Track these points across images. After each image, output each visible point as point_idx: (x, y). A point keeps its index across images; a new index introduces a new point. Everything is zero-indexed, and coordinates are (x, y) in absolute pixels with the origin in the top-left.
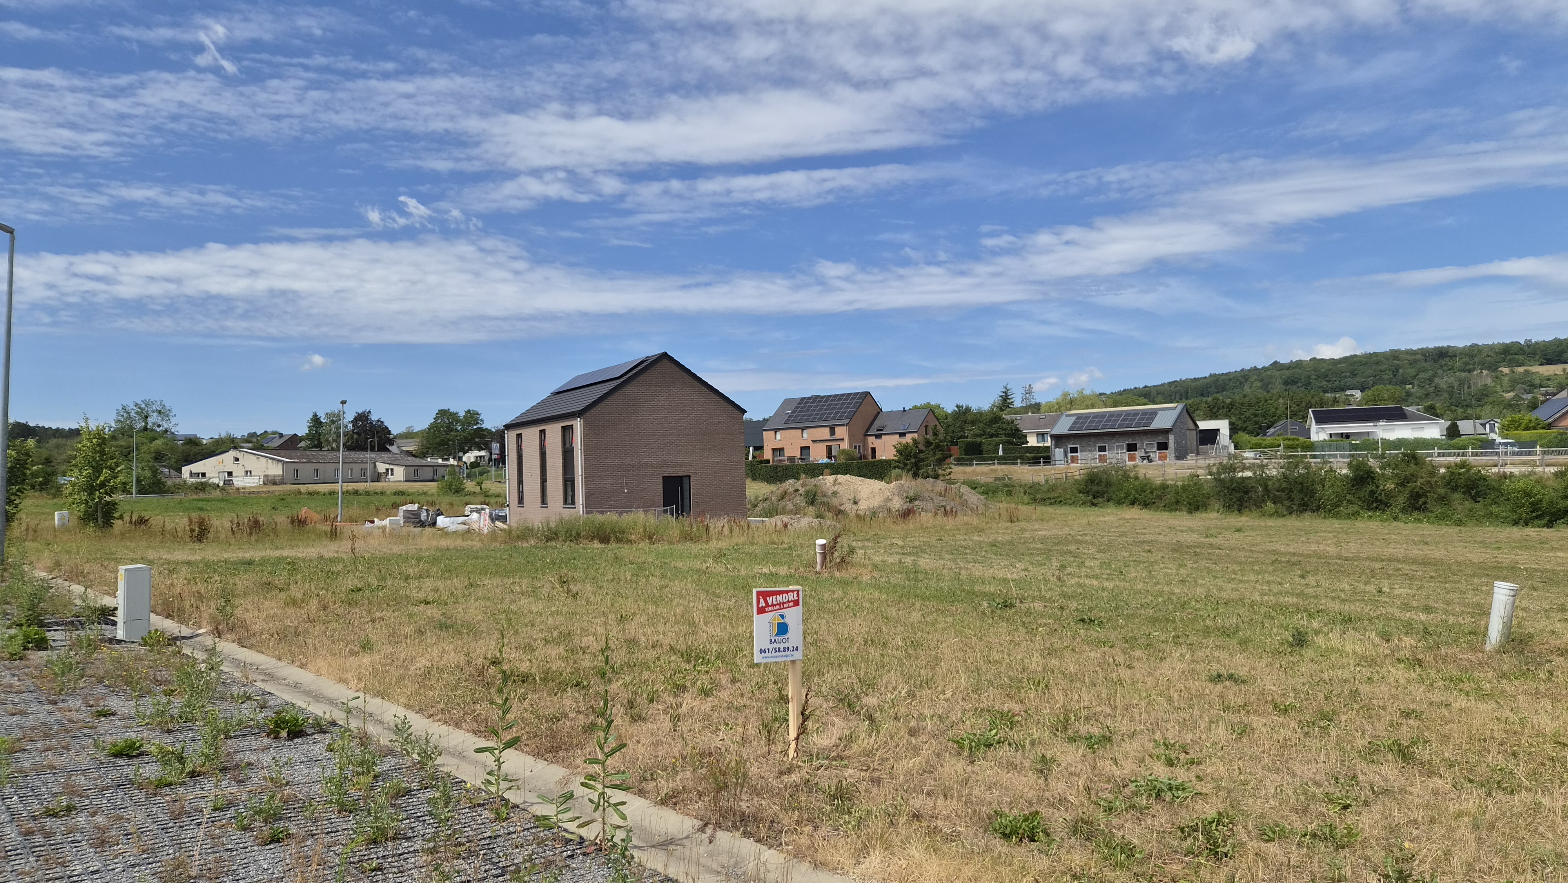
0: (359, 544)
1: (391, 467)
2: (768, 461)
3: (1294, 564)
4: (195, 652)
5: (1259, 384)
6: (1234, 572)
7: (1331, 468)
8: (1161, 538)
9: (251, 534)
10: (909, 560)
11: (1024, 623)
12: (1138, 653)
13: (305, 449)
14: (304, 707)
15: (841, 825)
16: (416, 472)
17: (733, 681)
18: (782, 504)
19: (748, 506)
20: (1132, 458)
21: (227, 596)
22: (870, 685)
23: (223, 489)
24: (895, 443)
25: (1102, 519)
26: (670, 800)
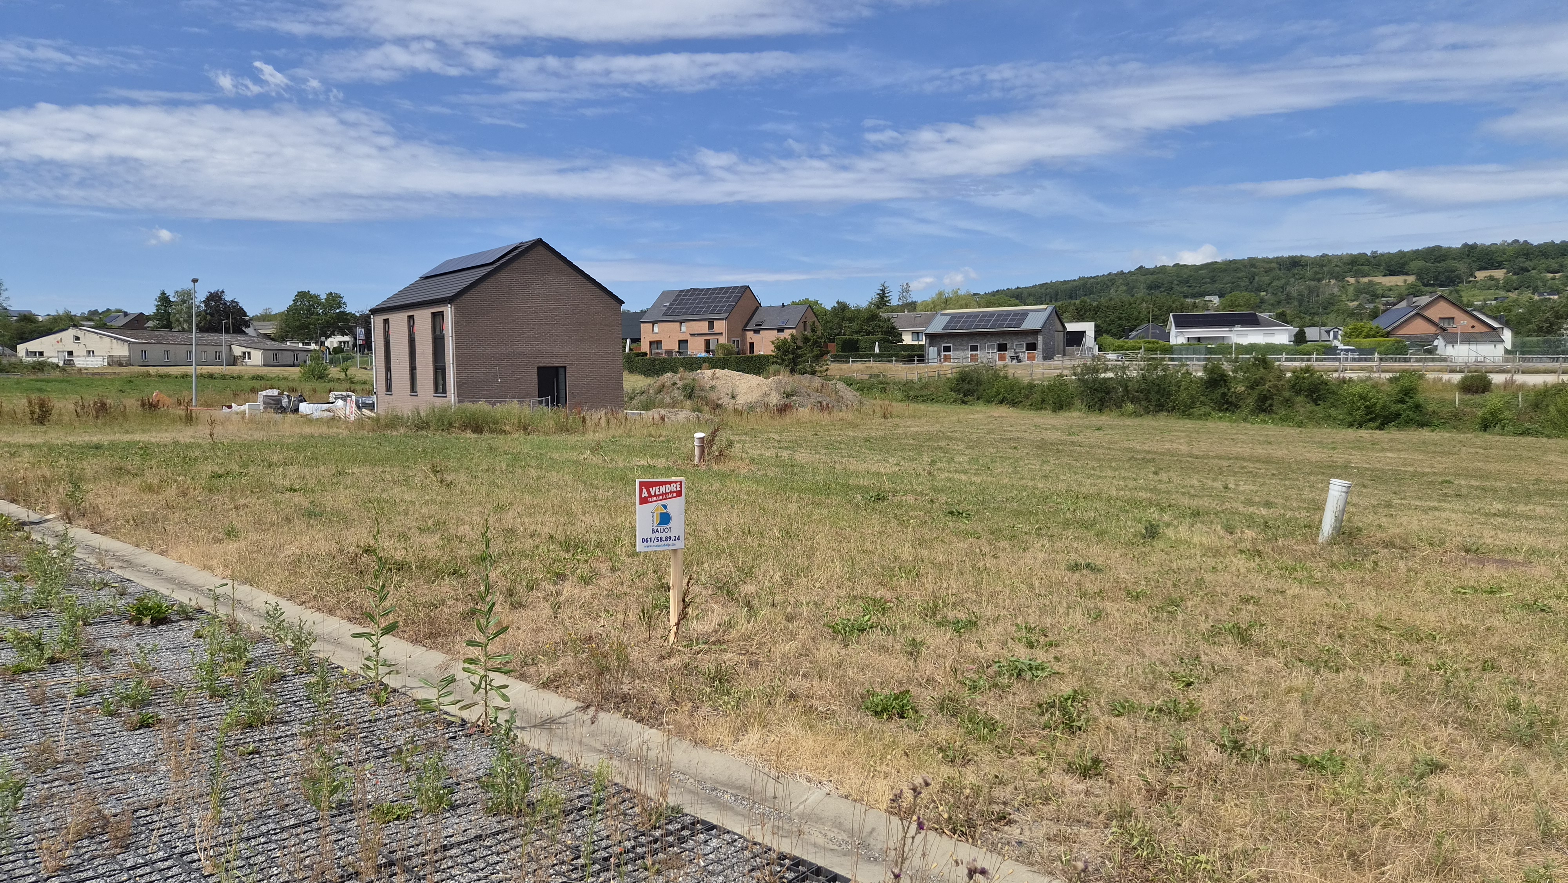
0: (218, 430)
1: (248, 350)
2: (645, 354)
3: (1149, 461)
4: (46, 537)
5: (1125, 288)
6: (1094, 469)
7: (1187, 370)
8: (1026, 435)
9: (97, 417)
10: (785, 454)
11: (896, 516)
12: (1003, 544)
13: (154, 329)
14: (167, 594)
15: (721, 706)
16: (275, 357)
17: (613, 570)
18: (659, 397)
19: (626, 399)
20: (1002, 358)
21: (76, 482)
22: (748, 574)
23: (63, 370)
24: (773, 339)
25: (972, 417)
26: (550, 684)
